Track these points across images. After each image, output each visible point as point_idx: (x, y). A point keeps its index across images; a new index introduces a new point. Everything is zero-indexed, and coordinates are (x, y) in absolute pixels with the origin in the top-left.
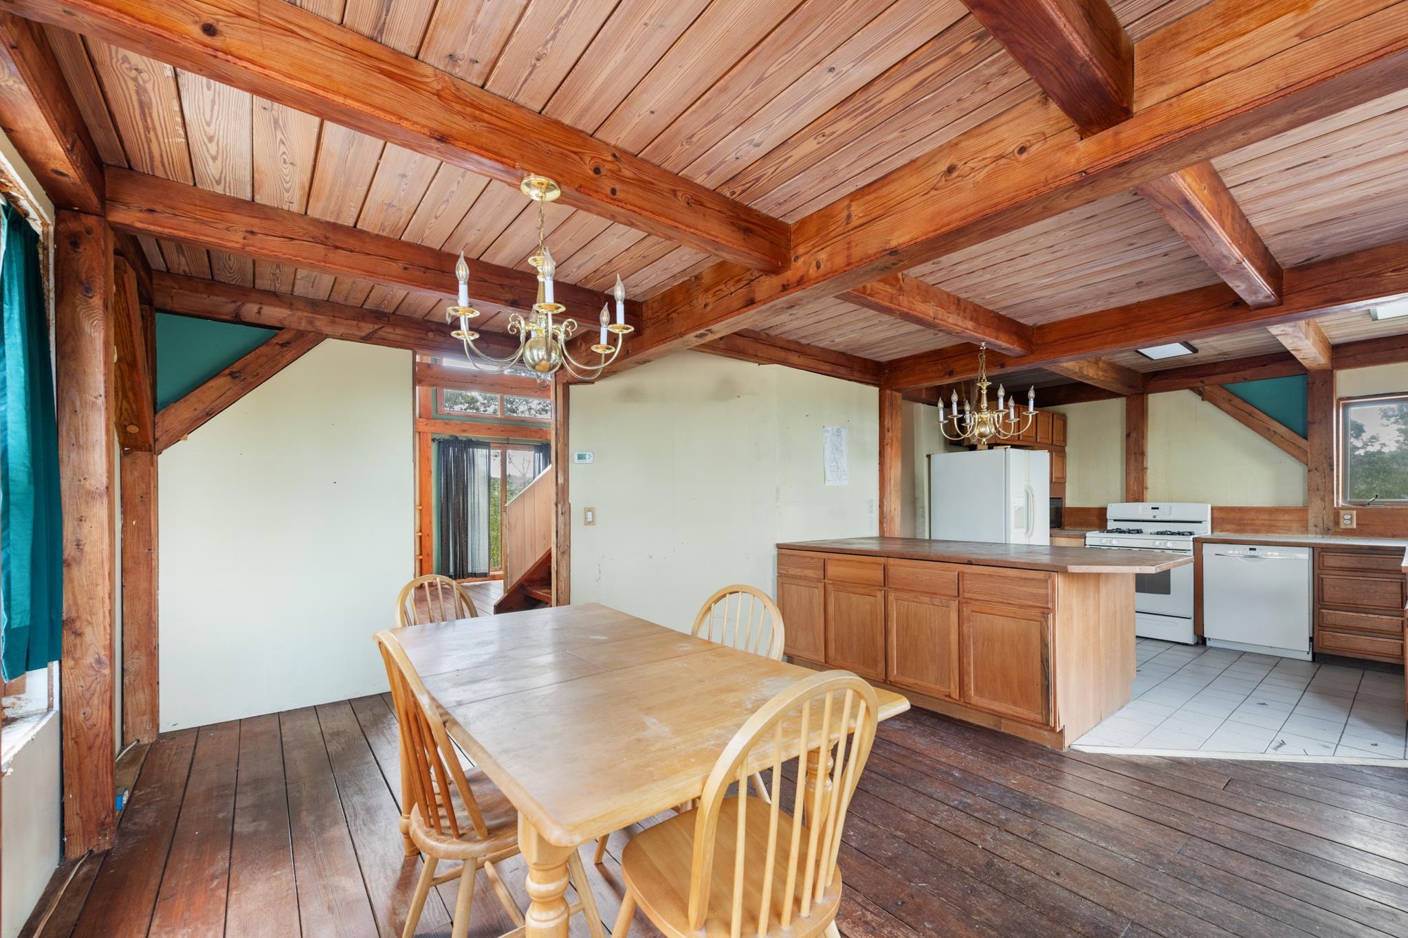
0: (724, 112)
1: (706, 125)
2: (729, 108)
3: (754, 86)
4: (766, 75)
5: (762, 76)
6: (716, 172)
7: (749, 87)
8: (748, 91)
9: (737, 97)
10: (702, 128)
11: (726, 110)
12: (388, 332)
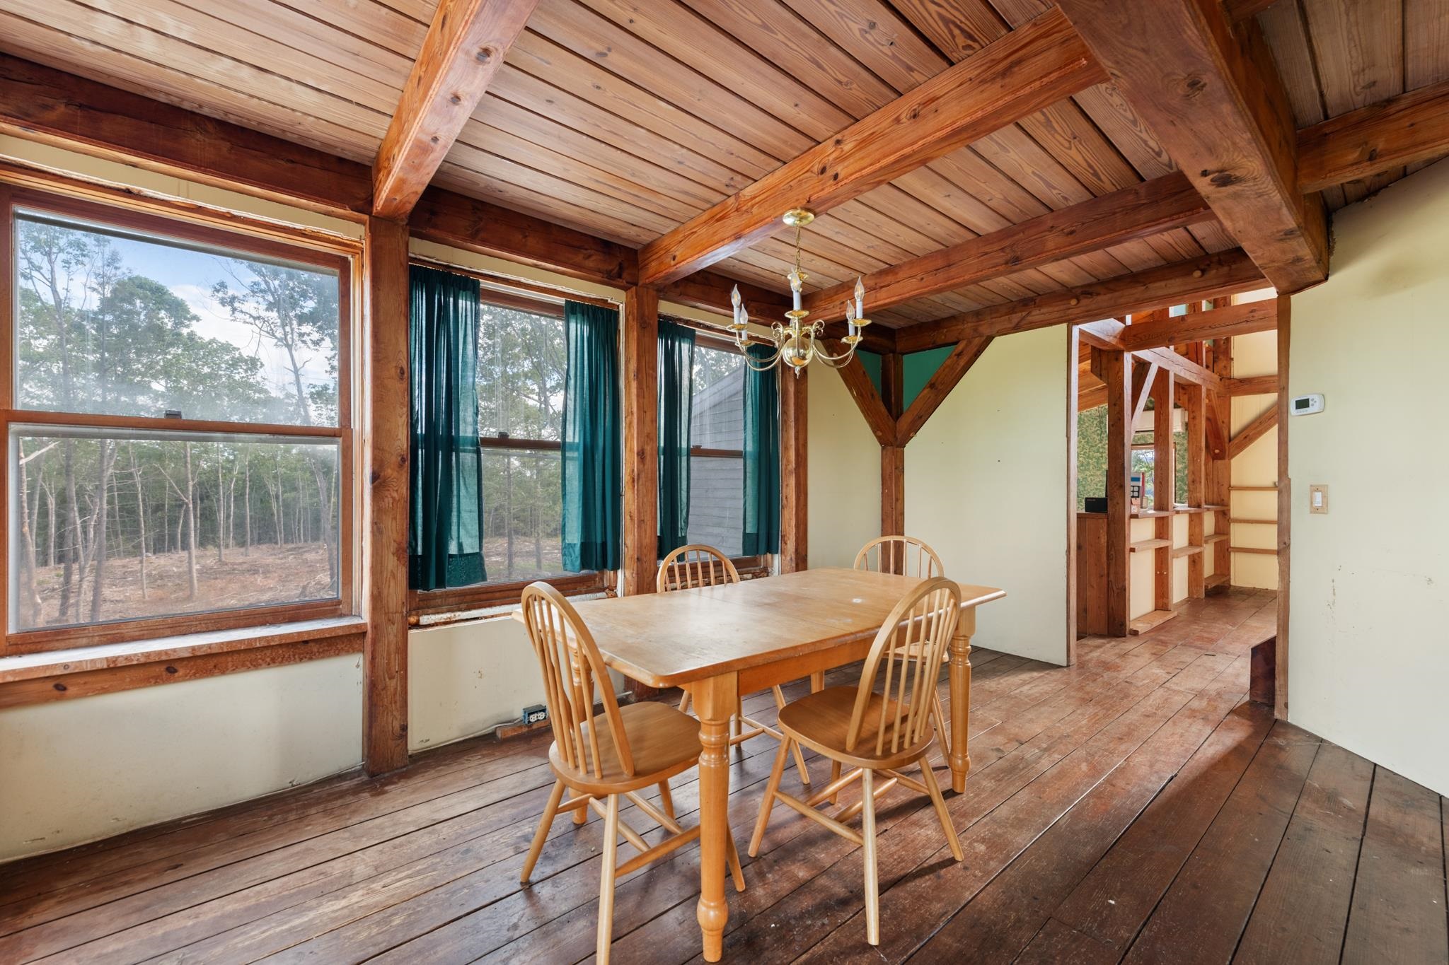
0: (807, 56)
1: (824, 70)
2: (799, 49)
3: (772, 32)
4: (759, 22)
5: (760, 26)
6: (908, 62)
7: (775, 36)
8: (780, 37)
9: (787, 45)
10: (829, 74)
11: (804, 54)
12: (1036, 315)
